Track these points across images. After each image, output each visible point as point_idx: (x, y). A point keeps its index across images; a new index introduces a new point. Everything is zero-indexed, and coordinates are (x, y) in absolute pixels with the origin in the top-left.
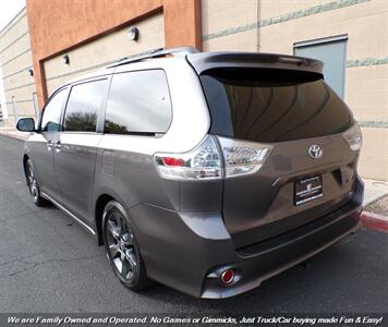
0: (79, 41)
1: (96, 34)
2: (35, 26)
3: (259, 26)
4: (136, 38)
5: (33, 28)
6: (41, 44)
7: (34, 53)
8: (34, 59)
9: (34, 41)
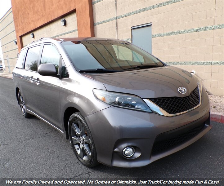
0: (39, 26)
1: (46, 22)
2: (16, 18)
3: (117, 19)
4: (65, 24)
5: (16, 19)
6: (20, 27)
7: (17, 32)
8: (17, 36)
9: (16, 26)
